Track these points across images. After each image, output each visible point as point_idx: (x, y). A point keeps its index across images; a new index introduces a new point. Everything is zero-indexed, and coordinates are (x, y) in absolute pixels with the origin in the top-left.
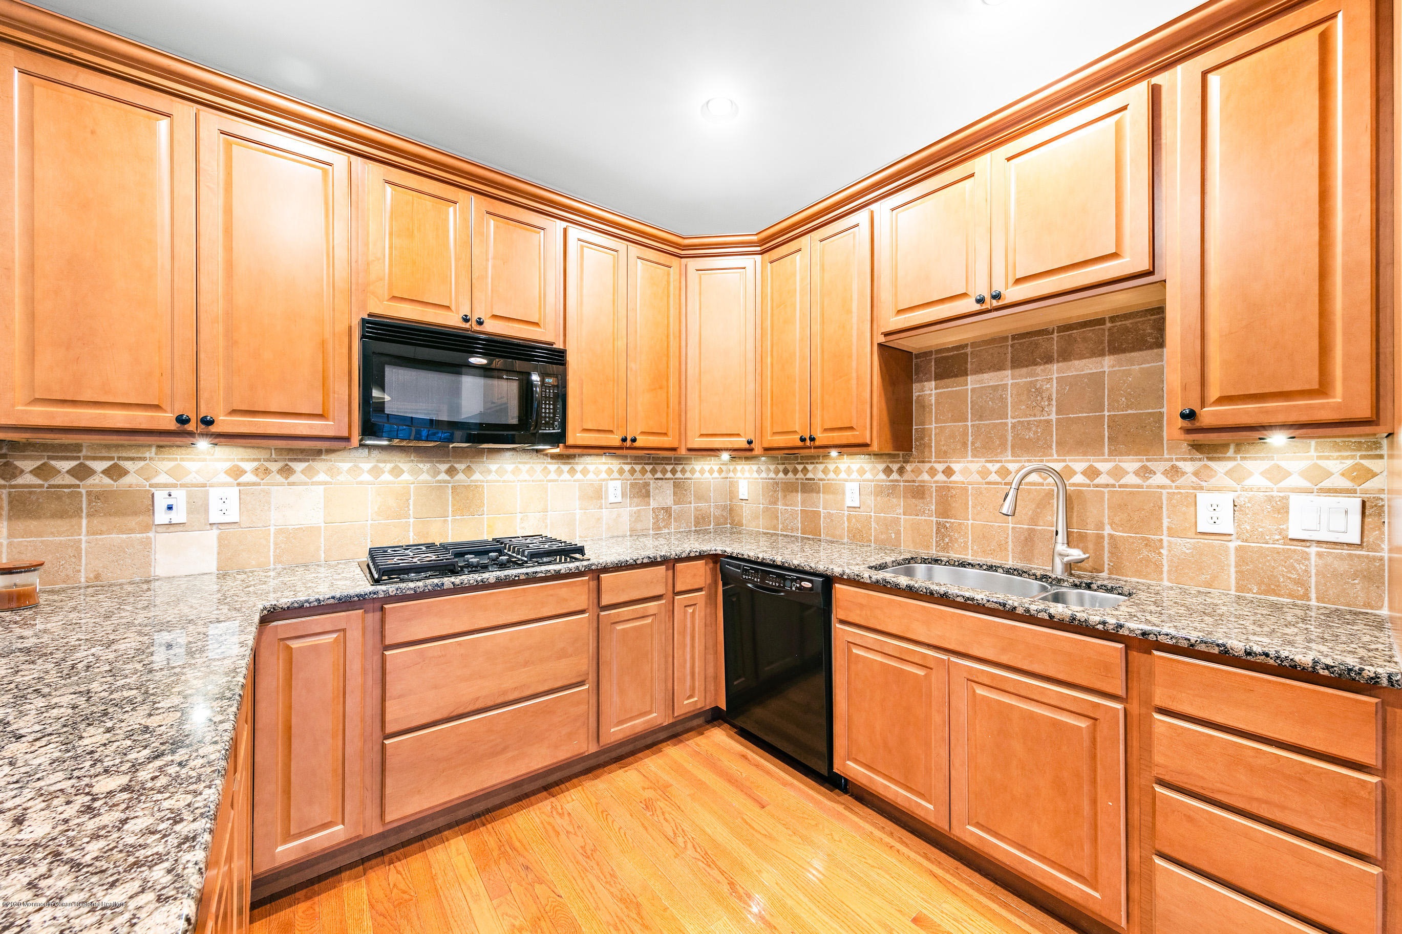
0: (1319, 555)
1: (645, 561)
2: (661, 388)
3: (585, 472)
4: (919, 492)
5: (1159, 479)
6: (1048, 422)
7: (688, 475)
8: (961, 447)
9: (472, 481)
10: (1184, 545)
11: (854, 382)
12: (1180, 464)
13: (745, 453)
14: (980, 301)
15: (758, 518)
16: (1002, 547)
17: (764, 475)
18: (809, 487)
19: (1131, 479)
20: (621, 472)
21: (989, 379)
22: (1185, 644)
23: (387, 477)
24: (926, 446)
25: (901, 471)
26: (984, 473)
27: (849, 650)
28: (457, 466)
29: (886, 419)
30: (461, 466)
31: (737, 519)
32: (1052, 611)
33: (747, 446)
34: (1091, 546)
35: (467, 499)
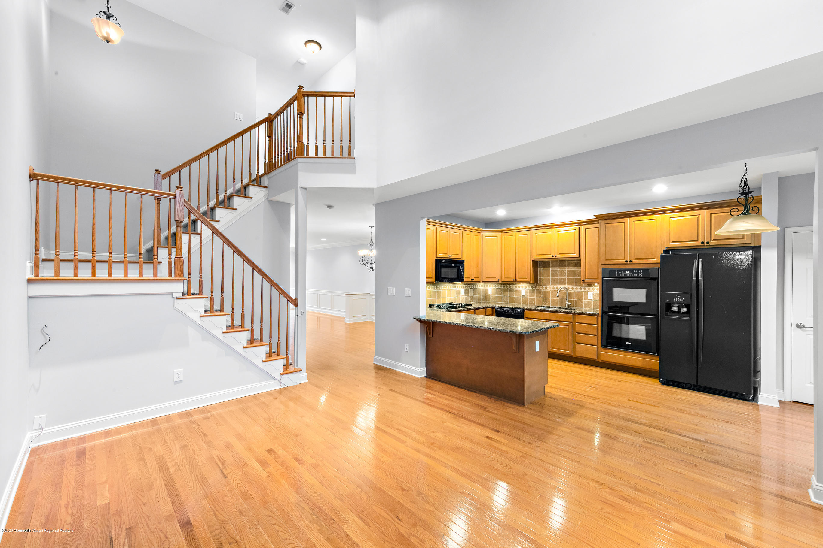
3: (457, 287)
4: (539, 292)
5: (583, 290)
6: (565, 279)
7: (476, 287)
8: (549, 283)
10: (586, 301)
11: (526, 268)
12: (586, 287)
13: (494, 282)
14: (553, 256)
15: (495, 299)
17: (497, 287)
18: (511, 291)
19: (578, 290)
20: (464, 287)
21: (555, 269)
24: (541, 282)
25: (535, 287)
26: (553, 288)
29: (533, 277)
30: (438, 286)
31: (487, 300)
33: (497, 281)
34: (572, 302)
35: (438, 294)
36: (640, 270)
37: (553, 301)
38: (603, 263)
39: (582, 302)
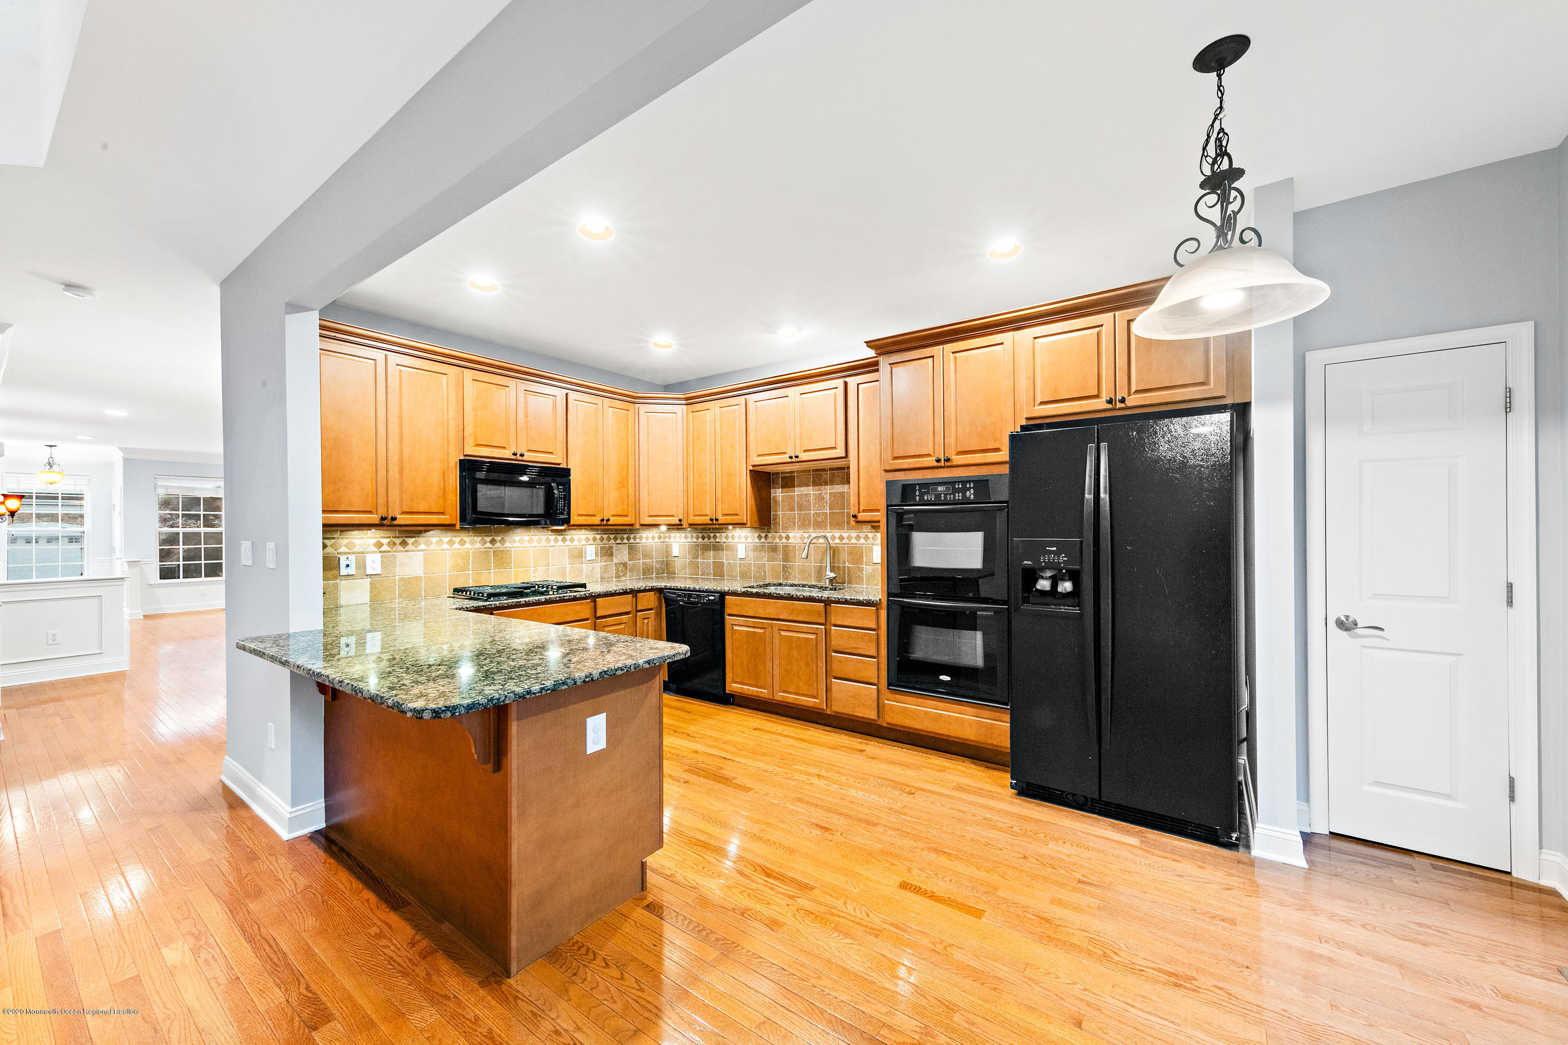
1: (621, 591)
2: (624, 487)
3: (572, 540)
4: (774, 549)
5: (862, 541)
6: (826, 513)
7: (638, 541)
8: (790, 525)
9: (504, 547)
10: (869, 569)
11: (738, 489)
12: (868, 534)
13: (678, 527)
14: (791, 458)
15: (686, 568)
16: (810, 575)
17: (689, 540)
18: (717, 547)
19: (854, 541)
20: (595, 539)
21: (804, 490)
22: (837, 600)
23: (457, 546)
24: (777, 524)
25: (766, 537)
26: (803, 538)
27: (732, 628)
28: (496, 538)
29: (754, 513)
30: (498, 538)
31: (671, 570)
32: (804, 594)
33: (679, 523)
34: (839, 572)
35: (502, 559)
36: (969, 482)
37: (802, 571)
38: (888, 468)
39: (861, 570)
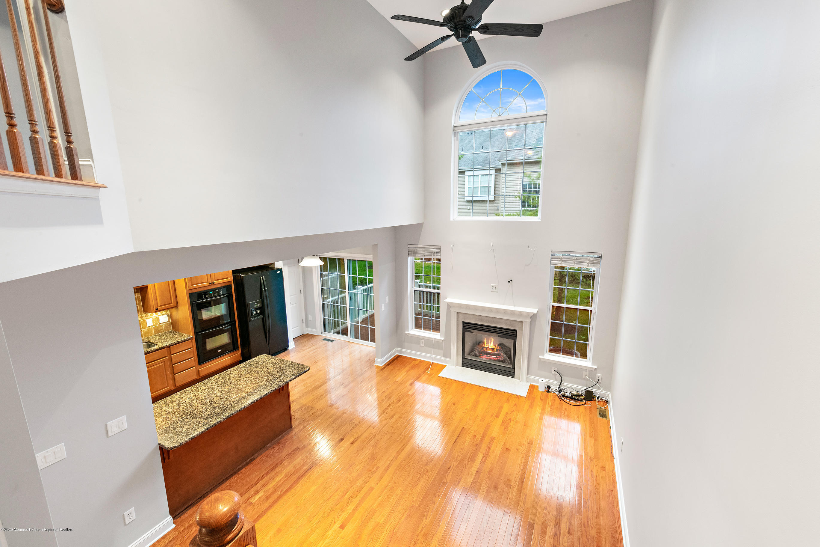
0: (164, 324)
10: (146, 330)
12: (142, 315)
22: (175, 343)
36: (220, 289)
38: (190, 289)
